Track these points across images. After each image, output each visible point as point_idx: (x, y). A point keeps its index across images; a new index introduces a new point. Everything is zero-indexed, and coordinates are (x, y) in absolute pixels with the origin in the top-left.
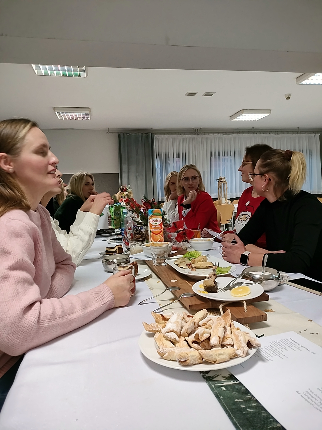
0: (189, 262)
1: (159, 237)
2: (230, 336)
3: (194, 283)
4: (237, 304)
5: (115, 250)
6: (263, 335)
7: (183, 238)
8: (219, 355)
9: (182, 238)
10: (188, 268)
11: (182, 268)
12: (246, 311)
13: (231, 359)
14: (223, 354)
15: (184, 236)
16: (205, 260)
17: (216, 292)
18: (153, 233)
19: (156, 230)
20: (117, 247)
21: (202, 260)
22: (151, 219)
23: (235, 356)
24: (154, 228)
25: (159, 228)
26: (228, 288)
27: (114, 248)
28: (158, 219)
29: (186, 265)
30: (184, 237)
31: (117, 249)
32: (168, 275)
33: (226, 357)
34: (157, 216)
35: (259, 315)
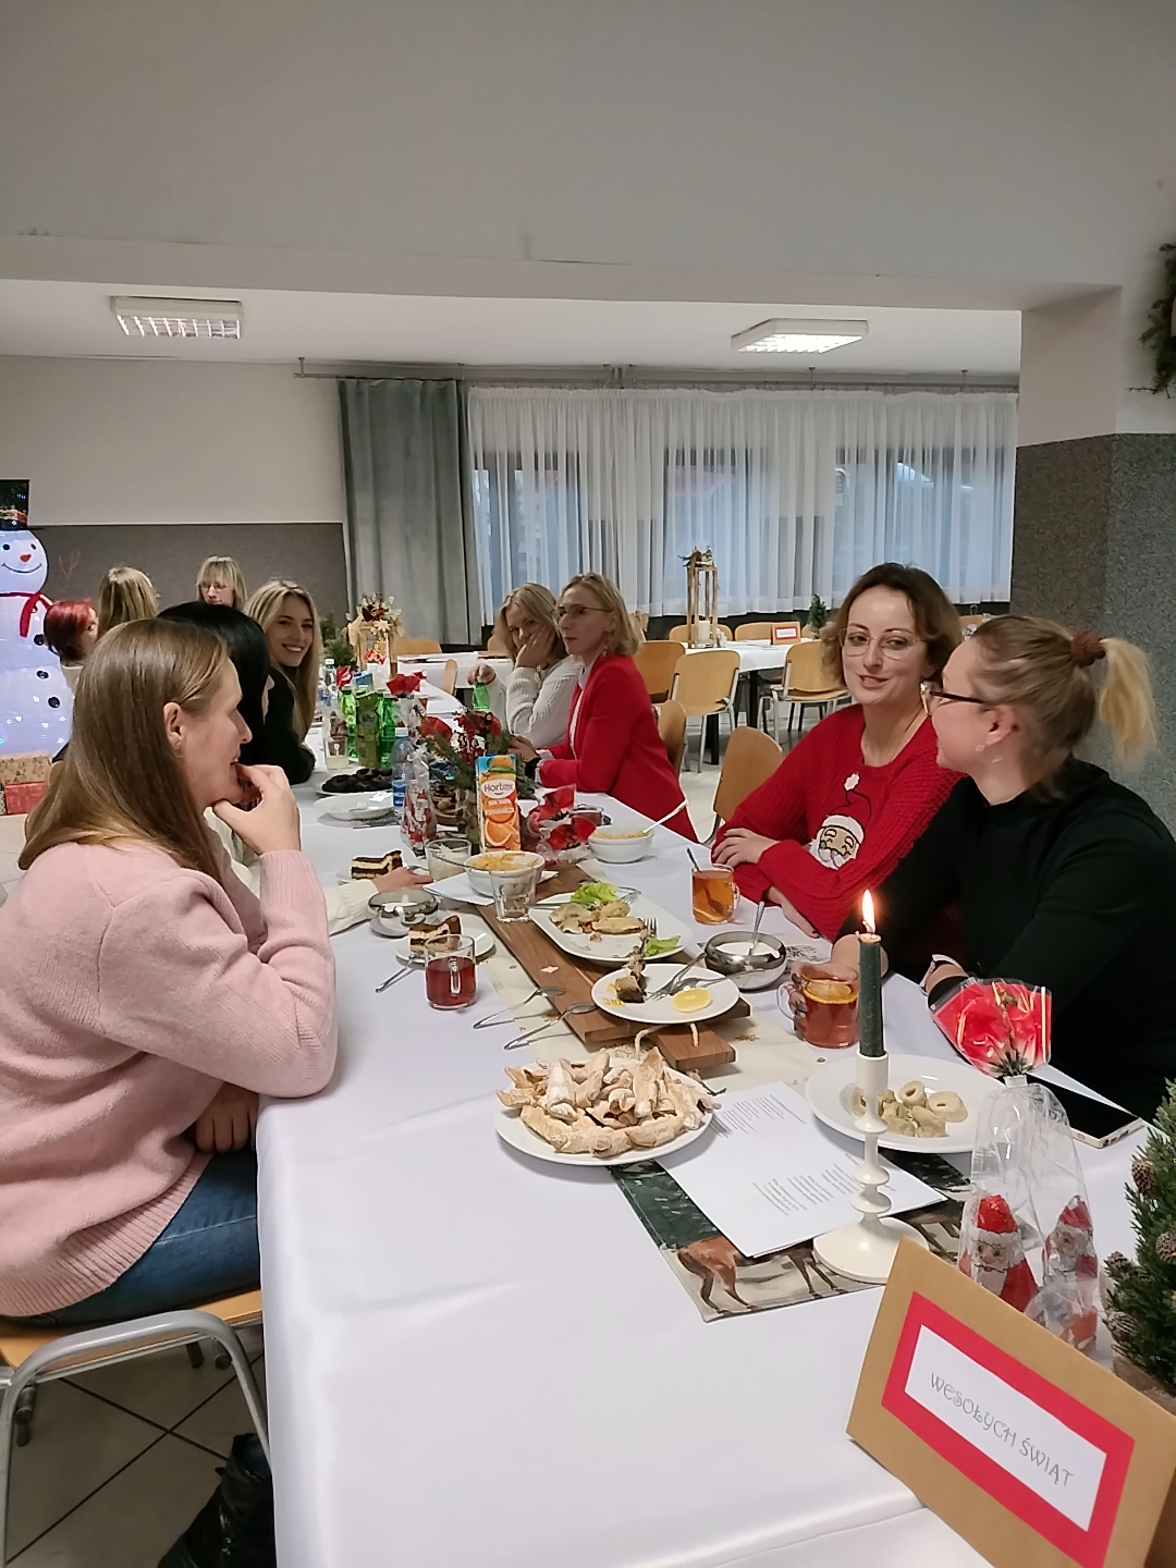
0: (586, 915)
1: (507, 830)
3: (599, 975)
4: (681, 1029)
6: (723, 1091)
7: (568, 840)
9: (565, 841)
10: (584, 931)
11: (568, 932)
12: (696, 1043)
17: (642, 1001)
18: (491, 819)
19: (498, 811)
21: (618, 912)
22: (486, 783)
24: (494, 807)
25: (507, 805)
26: (670, 989)
28: (504, 782)
29: (580, 925)
32: (536, 951)
33: (662, 1135)
34: (503, 775)
35: (720, 1051)
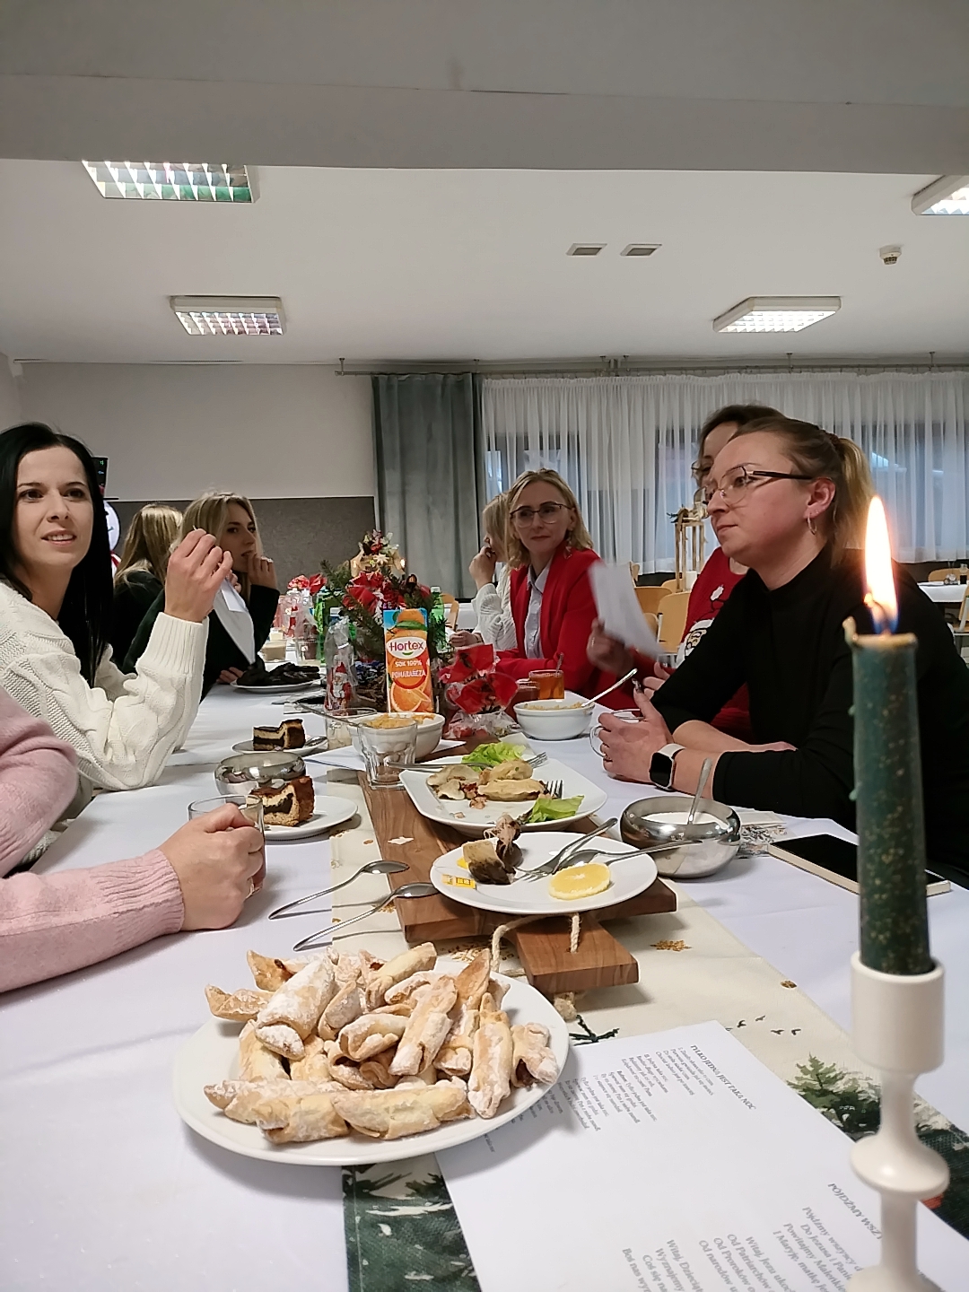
0: (473, 777)
1: (416, 697)
2: (467, 1041)
4: (555, 924)
5: (278, 736)
6: (611, 1034)
7: (484, 701)
8: (397, 1110)
9: (481, 702)
10: (466, 798)
11: (444, 797)
12: (574, 948)
13: (444, 1123)
14: (411, 1109)
15: (485, 694)
16: (522, 773)
17: (506, 882)
18: (397, 683)
19: (407, 674)
20: (285, 726)
21: (513, 772)
22: (393, 641)
23: (463, 1112)
24: (402, 669)
25: (416, 668)
26: (554, 866)
27: (277, 730)
28: (414, 640)
29: (461, 789)
30: (487, 699)
31: (284, 733)
32: (395, 819)
33: (421, 1117)
34: (412, 632)
35: (611, 963)
